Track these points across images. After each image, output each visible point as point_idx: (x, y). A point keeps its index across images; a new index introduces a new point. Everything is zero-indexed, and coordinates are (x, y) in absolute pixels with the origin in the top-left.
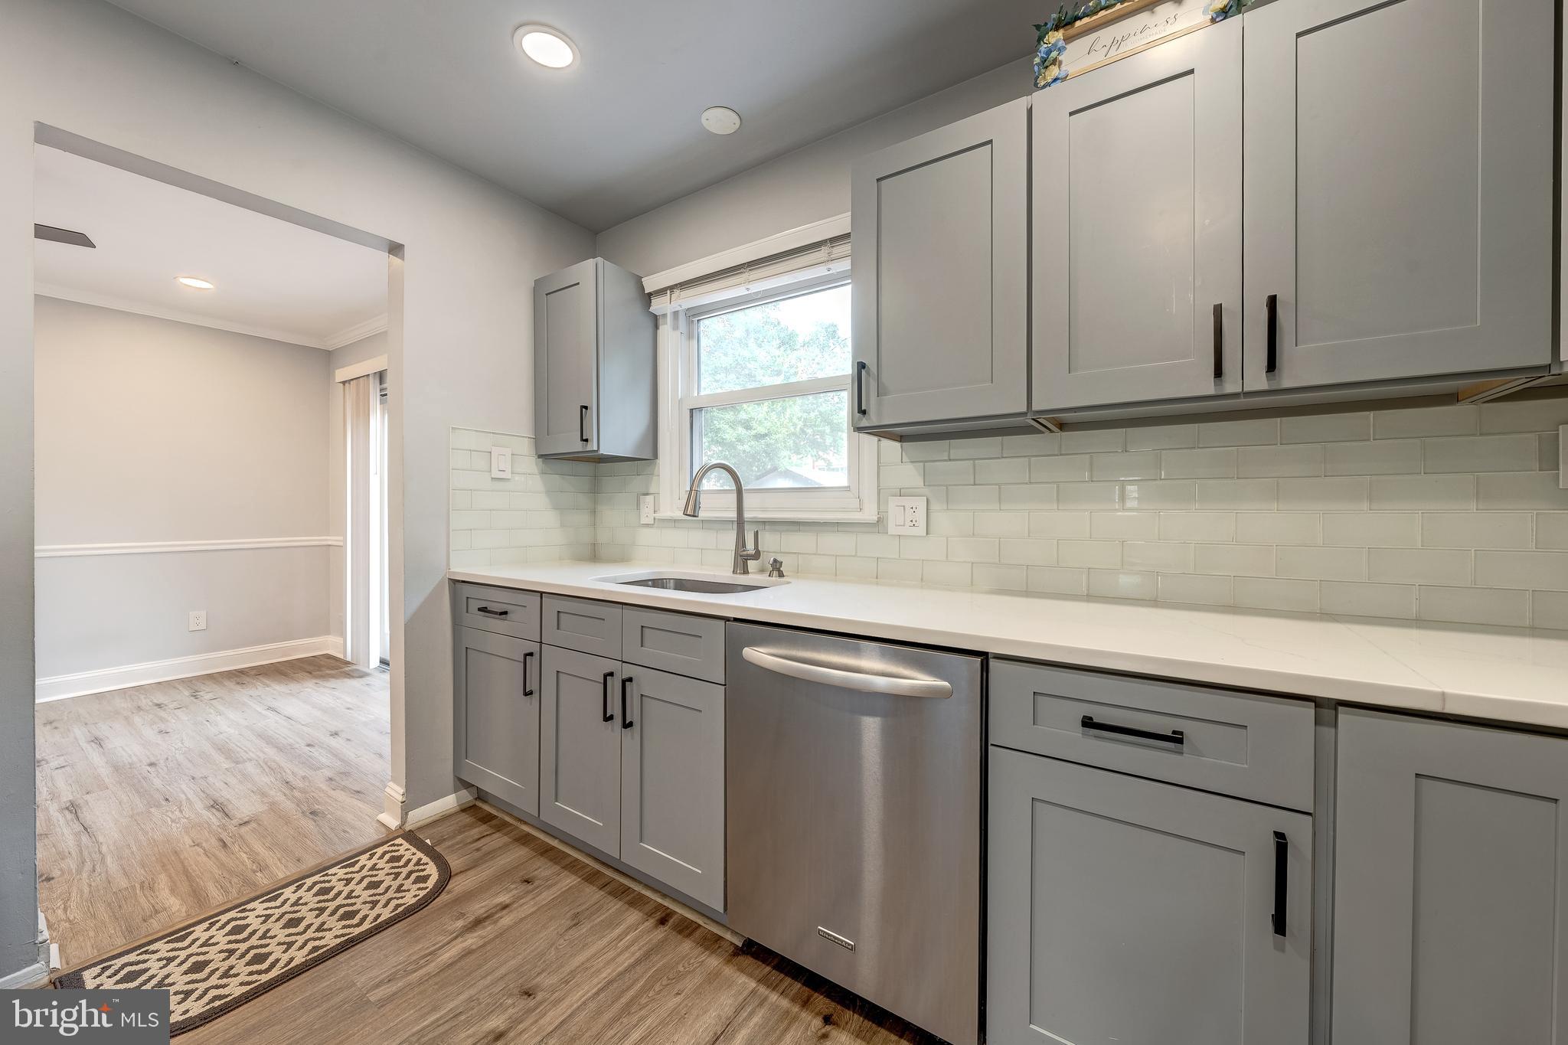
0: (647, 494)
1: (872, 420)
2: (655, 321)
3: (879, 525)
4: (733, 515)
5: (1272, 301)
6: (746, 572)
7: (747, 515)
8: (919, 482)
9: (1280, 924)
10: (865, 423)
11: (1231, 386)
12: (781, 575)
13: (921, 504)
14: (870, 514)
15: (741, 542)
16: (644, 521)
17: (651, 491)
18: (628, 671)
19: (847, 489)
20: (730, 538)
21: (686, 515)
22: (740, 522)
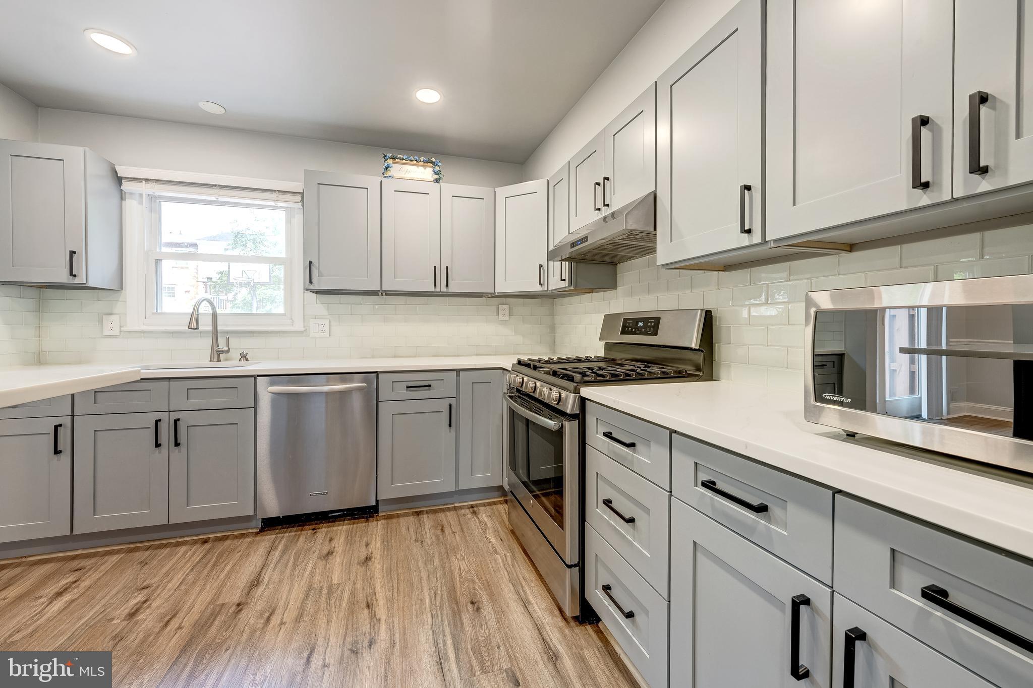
0: (111, 314)
1: (315, 286)
2: (122, 196)
3: (304, 333)
4: (211, 328)
5: (447, 268)
6: (219, 360)
7: (219, 328)
8: (325, 312)
9: (450, 425)
10: (311, 287)
11: (438, 290)
12: (247, 360)
13: (327, 322)
14: (299, 326)
15: (215, 343)
16: (106, 333)
17: (115, 311)
18: (174, 415)
19: (284, 315)
20: (207, 342)
21: (191, 328)
22: (215, 332)
